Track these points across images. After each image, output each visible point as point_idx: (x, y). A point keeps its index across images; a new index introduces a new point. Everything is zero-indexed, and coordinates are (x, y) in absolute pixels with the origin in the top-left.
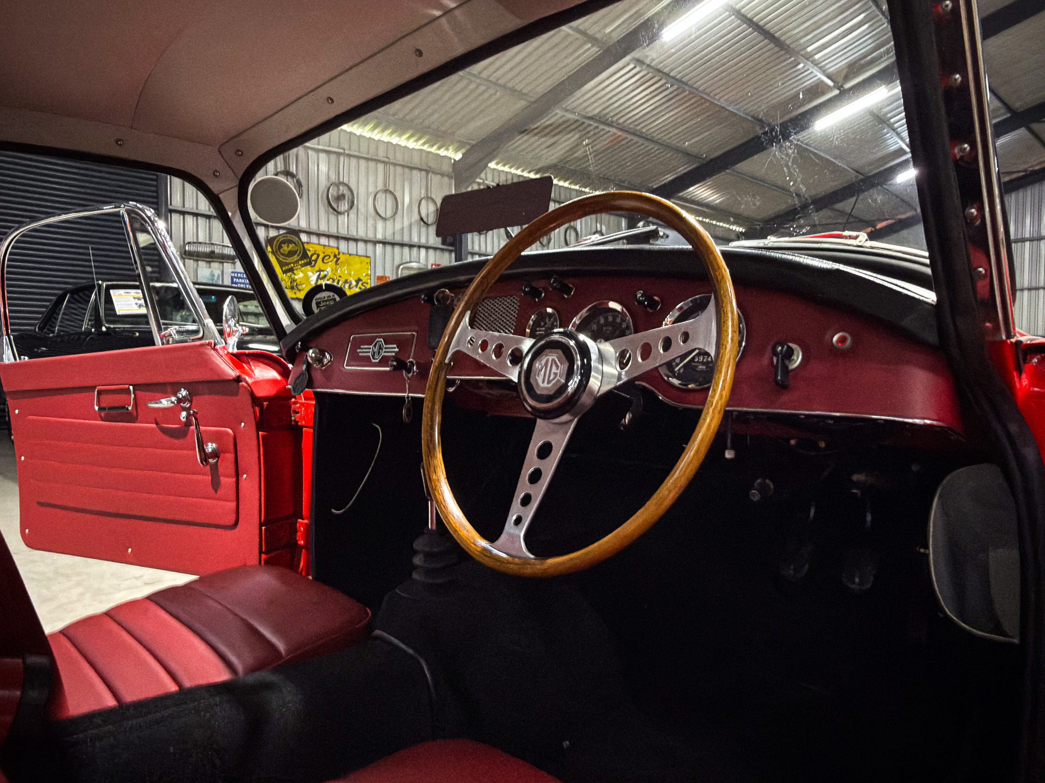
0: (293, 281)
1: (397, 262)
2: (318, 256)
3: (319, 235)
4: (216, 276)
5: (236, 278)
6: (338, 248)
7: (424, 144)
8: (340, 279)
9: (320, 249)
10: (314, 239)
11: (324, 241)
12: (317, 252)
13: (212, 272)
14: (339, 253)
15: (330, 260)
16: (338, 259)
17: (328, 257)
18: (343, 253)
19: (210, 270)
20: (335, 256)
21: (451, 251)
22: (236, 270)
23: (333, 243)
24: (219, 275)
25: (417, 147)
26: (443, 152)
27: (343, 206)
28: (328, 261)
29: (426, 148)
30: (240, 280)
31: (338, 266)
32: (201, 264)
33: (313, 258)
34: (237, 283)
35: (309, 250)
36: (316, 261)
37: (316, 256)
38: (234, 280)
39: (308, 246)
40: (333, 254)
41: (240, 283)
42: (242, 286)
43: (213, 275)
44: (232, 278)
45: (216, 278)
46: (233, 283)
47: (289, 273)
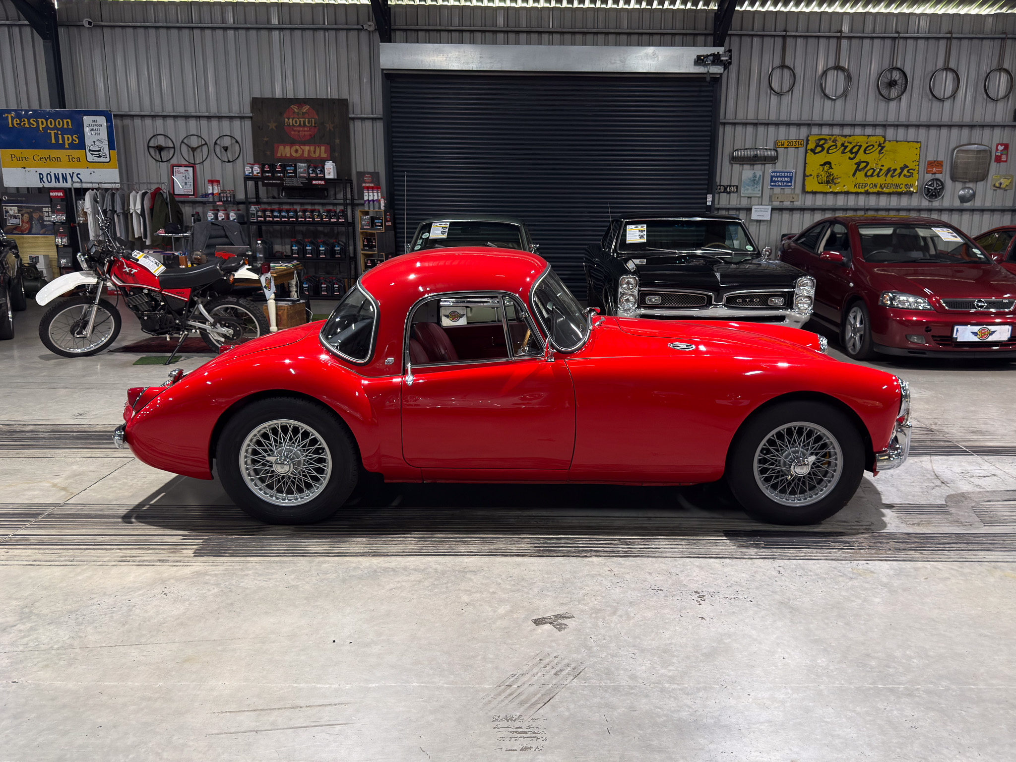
0: (830, 175)
1: (952, 145)
2: (860, 146)
3: (864, 125)
4: (758, 176)
5: (775, 177)
6: (884, 137)
7: (1001, 7)
8: (882, 168)
9: (862, 140)
10: (858, 131)
11: (869, 131)
12: (859, 144)
13: (754, 173)
14: (885, 141)
15: (874, 149)
16: (883, 148)
17: (871, 147)
18: (890, 141)
19: (753, 171)
20: (880, 145)
22: (777, 169)
23: (879, 131)
24: (760, 176)
25: (992, 13)
27: (895, 92)
28: (871, 151)
29: (1004, 10)
30: (779, 179)
31: (881, 155)
32: (746, 167)
33: (854, 150)
34: (775, 182)
35: (851, 143)
36: (857, 153)
37: (857, 148)
38: (774, 179)
39: (851, 139)
40: (878, 143)
41: (778, 181)
42: (780, 184)
43: (755, 176)
44: (772, 177)
45: (757, 179)
46: (772, 181)
47: (826, 168)
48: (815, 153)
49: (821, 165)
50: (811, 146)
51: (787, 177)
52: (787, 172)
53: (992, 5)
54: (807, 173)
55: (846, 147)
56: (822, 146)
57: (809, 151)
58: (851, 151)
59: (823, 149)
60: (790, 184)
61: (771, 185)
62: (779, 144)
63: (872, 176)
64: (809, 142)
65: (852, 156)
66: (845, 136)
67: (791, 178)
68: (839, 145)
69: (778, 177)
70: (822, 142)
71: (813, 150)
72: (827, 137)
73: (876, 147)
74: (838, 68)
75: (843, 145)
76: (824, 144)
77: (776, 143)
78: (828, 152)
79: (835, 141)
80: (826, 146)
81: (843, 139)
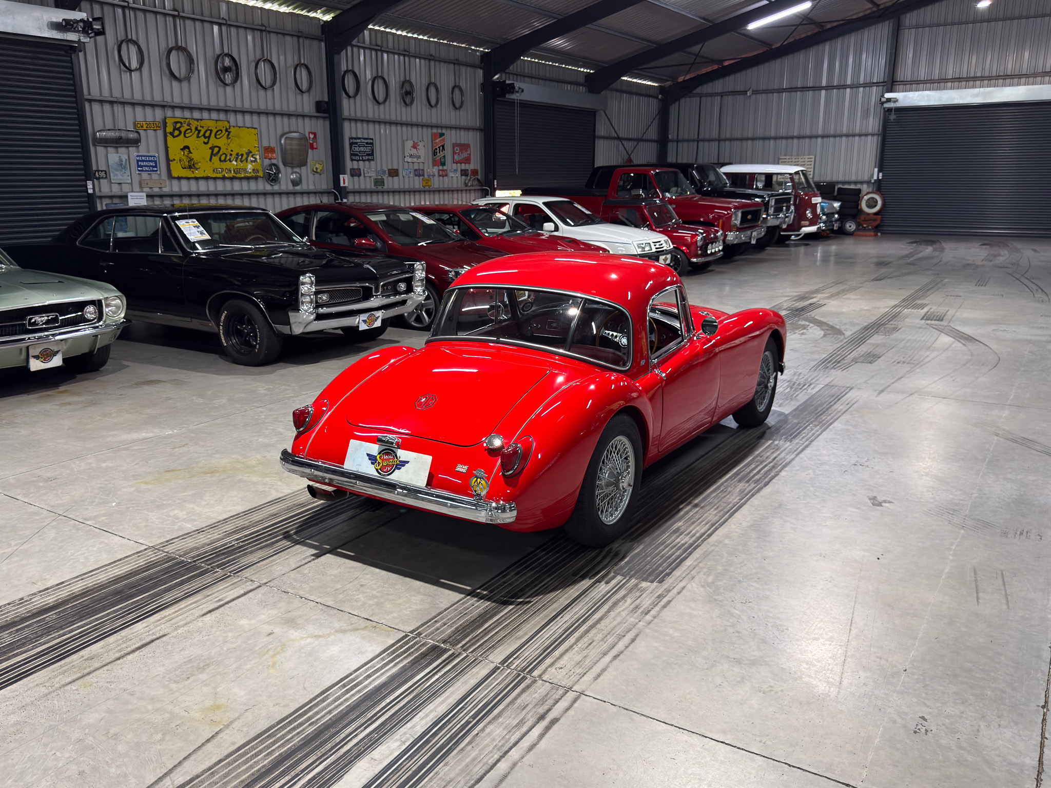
0: (190, 159)
1: (279, 132)
2: (211, 131)
3: (209, 110)
4: (124, 160)
5: (141, 161)
6: (228, 122)
7: (294, 9)
8: (232, 153)
9: (212, 125)
10: (205, 115)
11: (214, 115)
12: (210, 128)
13: (120, 157)
14: (230, 127)
15: (223, 134)
16: (229, 133)
17: (220, 132)
18: (234, 127)
19: (118, 155)
20: (226, 130)
21: (324, 118)
22: (140, 154)
23: (222, 116)
24: (126, 160)
25: (287, 12)
26: (312, 15)
27: (228, 78)
28: (221, 135)
29: (297, 11)
30: (145, 163)
31: (229, 140)
32: (111, 150)
33: (207, 135)
34: (141, 166)
35: (203, 127)
36: (209, 137)
37: (209, 132)
38: (140, 163)
39: (203, 123)
40: (225, 128)
41: (145, 166)
42: (147, 169)
43: (121, 160)
44: (138, 161)
45: (124, 163)
46: (139, 166)
47: (186, 152)
48: (174, 137)
49: (182, 149)
50: (169, 129)
51: (151, 161)
52: (151, 156)
53: (288, 6)
54: (171, 158)
55: (199, 131)
56: (178, 129)
57: (168, 134)
58: (204, 135)
59: (180, 132)
60: (155, 169)
61: (139, 170)
62: (139, 125)
63: (225, 161)
64: (168, 125)
65: (206, 140)
66: (197, 120)
67: (155, 162)
68: (193, 129)
69: (143, 161)
70: (178, 125)
71: (172, 134)
72: (182, 121)
73: (224, 132)
74: (179, 48)
75: (196, 129)
76: (180, 127)
77: (135, 125)
78: (185, 137)
79: (189, 125)
80: (183, 130)
81: (196, 122)
